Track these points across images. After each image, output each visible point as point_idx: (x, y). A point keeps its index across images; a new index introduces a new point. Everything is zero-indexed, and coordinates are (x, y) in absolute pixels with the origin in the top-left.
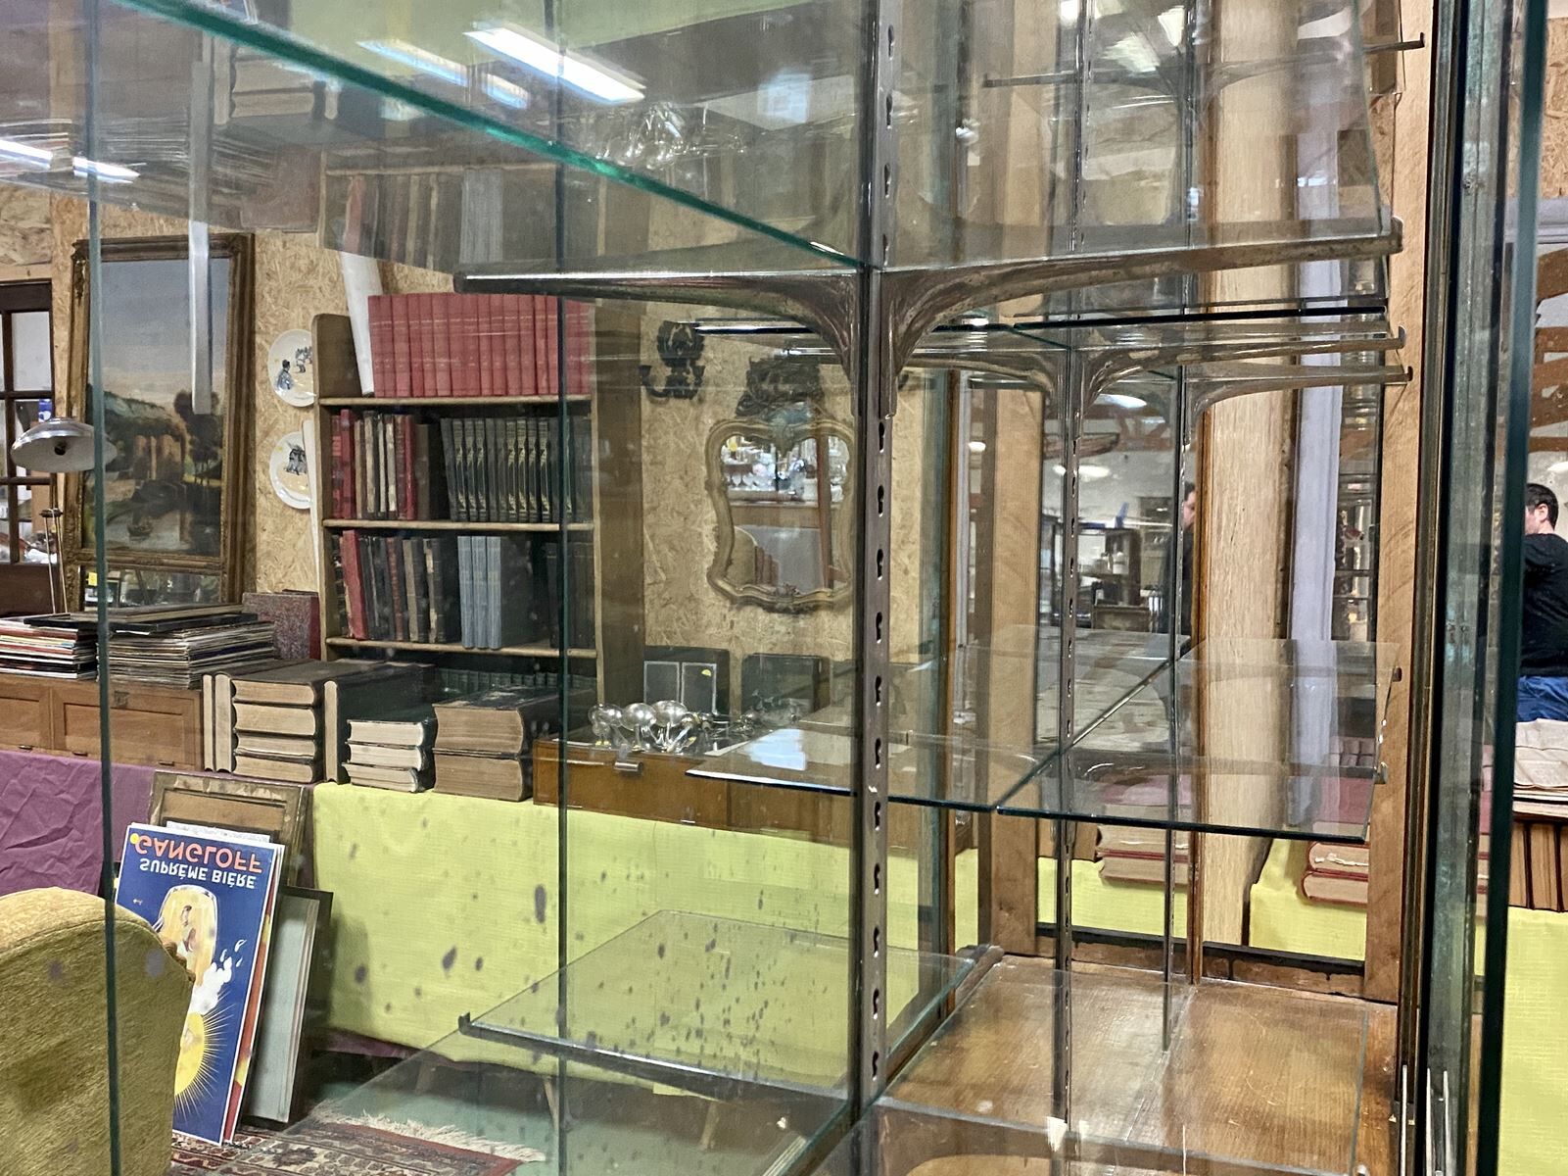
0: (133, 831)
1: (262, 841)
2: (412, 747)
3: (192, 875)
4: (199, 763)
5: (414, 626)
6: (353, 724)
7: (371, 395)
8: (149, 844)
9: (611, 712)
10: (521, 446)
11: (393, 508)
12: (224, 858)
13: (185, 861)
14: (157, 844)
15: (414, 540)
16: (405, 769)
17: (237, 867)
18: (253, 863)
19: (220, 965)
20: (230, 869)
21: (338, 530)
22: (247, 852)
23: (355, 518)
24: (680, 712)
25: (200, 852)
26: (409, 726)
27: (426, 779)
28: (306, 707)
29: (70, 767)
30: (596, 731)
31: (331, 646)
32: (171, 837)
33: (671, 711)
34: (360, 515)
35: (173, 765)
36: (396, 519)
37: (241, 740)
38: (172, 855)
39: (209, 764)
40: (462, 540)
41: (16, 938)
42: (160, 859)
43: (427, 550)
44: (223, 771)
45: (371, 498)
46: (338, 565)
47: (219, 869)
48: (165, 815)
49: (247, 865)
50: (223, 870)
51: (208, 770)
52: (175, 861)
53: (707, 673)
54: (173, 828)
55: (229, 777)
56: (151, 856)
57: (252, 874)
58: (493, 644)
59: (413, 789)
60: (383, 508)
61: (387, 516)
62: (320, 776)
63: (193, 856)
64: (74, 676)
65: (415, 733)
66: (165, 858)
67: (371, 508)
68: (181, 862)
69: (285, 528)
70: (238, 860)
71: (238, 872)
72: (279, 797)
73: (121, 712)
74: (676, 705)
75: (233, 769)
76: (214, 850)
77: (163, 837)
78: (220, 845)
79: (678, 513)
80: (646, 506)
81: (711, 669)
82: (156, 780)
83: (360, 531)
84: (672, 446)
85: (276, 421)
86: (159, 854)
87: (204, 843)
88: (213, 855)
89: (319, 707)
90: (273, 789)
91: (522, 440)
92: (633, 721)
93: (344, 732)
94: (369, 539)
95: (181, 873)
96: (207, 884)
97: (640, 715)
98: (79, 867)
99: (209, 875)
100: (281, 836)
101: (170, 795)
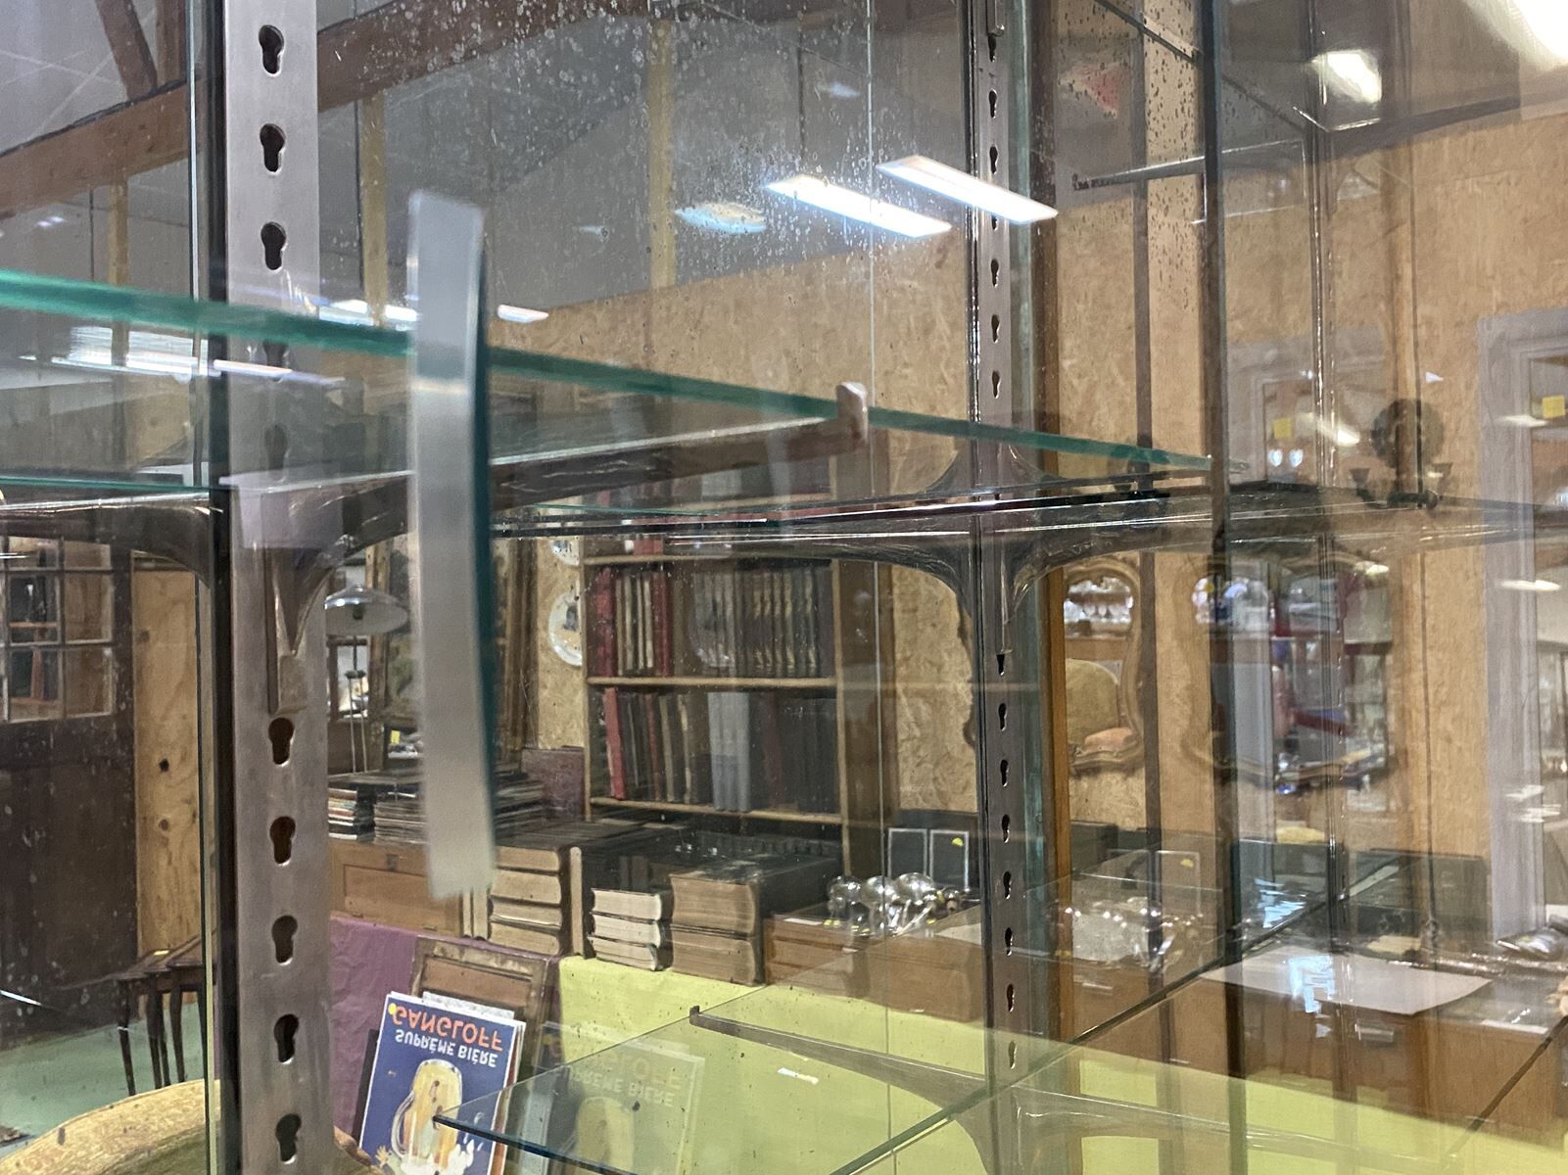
0: (391, 1000)
1: (505, 1018)
2: (650, 922)
3: (441, 1049)
4: (458, 931)
5: (670, 787)
6: (597, 893)
7: (631, 553)
8: (404, 1015)
9: (851, 886)
10: (767, 598)
11: (650, 664)
12: (470, 1033)
13: (435, 1035)
14: (412, 1015)
15: (669, 697)
16: (644, 946)
17: (481, 1044)
18: (495, 1040)
19: (464, 1148)
20: (475, 1045)
21: (601, 688)
22: (490, 1027)
23: (616, 675)
24: (925, 887)
25: (448, 1026)
26: (646, 897)
27: (664, 956)
28: (552, 874)
29: (348, 928)
30: (831, 907)
31: (594, 806)
32: (424, 1009)
33: (914, 886)
34: (620, 672)
35: (435, 930)
36: (653, 675)
37: (496, 906)
38: (424, 1028)
39: (467, 932)
40: (711, 696)
41: (161, 1136)
42: (414, 1031)
43: (681, 707)
44: (479, 938)
45: (630, 656)
46: (602, 722)
47: (464, 1044)
48: (425, 984)
49: (489, 1042)
50: (468, 1045)
51: (467, 937)
52: (427, 1033)
53: (957, 842)
54: (430, 1000)
55: (483, 946)
56: (406, 1028)
57: (494, 1052)
58: (743, 806)
59: (653, 967)
60: (641, 664)
61: (645, 673)
62: (566, 950)
63: (443, 1030)
64: (355, 837)
65: (653, 905)
66: (417, 1031)
67: (630, 666)
68: (433, 1036)
69: (564, 684)
70: (482, 1037)
71: (482, 1048)
72: (524, 970)
73: (392, 874)
74: (920, 878)
75: (489, 936)
76: (461, 1024)
77: (417, 1008)
78: (467, 1020)
79: (931, 663)
80: (899, 656)
81: (962, 838)
82: (417, 946)
83: (622, 688)
84: (924, 593)
85: (556, 581)
86: (413, 1025)
87: (454, 1017)
88: (460, 1029)
89: (564, 874)
90: (520, 960)
91: (767, 592)
92: (873, 896)
93: (588, 901)
94: (628, 696)
95: (432, 1047)
96: (454, 1060)
97: (880, 890)
98: (356, 1032)
99: (456, 1050)
100: (526, 1012)
101: (431, 963)
